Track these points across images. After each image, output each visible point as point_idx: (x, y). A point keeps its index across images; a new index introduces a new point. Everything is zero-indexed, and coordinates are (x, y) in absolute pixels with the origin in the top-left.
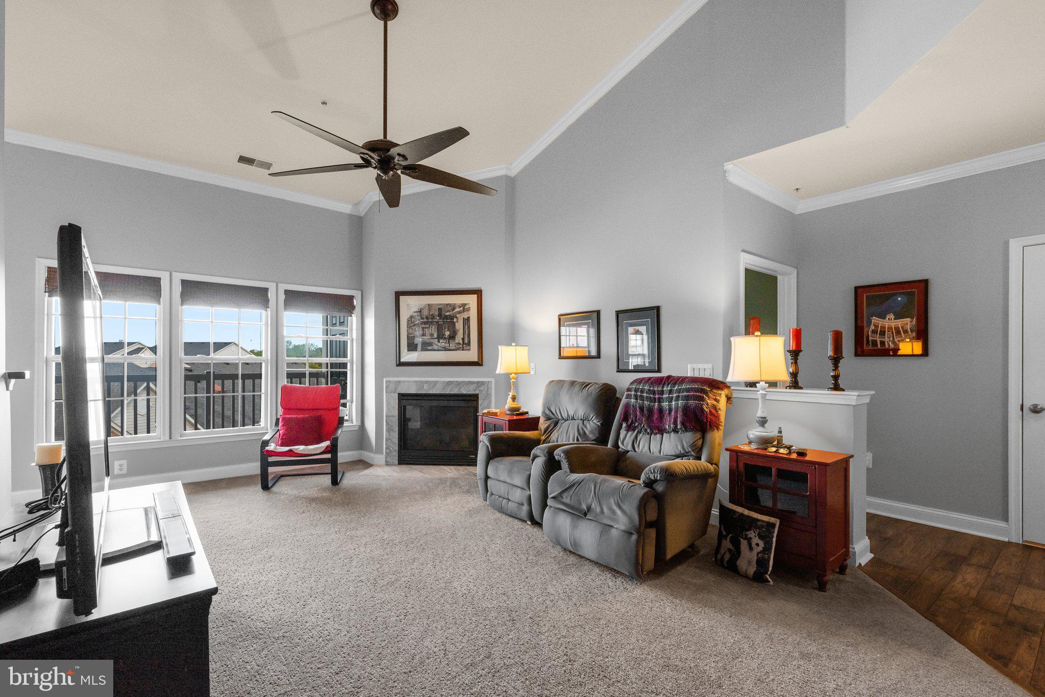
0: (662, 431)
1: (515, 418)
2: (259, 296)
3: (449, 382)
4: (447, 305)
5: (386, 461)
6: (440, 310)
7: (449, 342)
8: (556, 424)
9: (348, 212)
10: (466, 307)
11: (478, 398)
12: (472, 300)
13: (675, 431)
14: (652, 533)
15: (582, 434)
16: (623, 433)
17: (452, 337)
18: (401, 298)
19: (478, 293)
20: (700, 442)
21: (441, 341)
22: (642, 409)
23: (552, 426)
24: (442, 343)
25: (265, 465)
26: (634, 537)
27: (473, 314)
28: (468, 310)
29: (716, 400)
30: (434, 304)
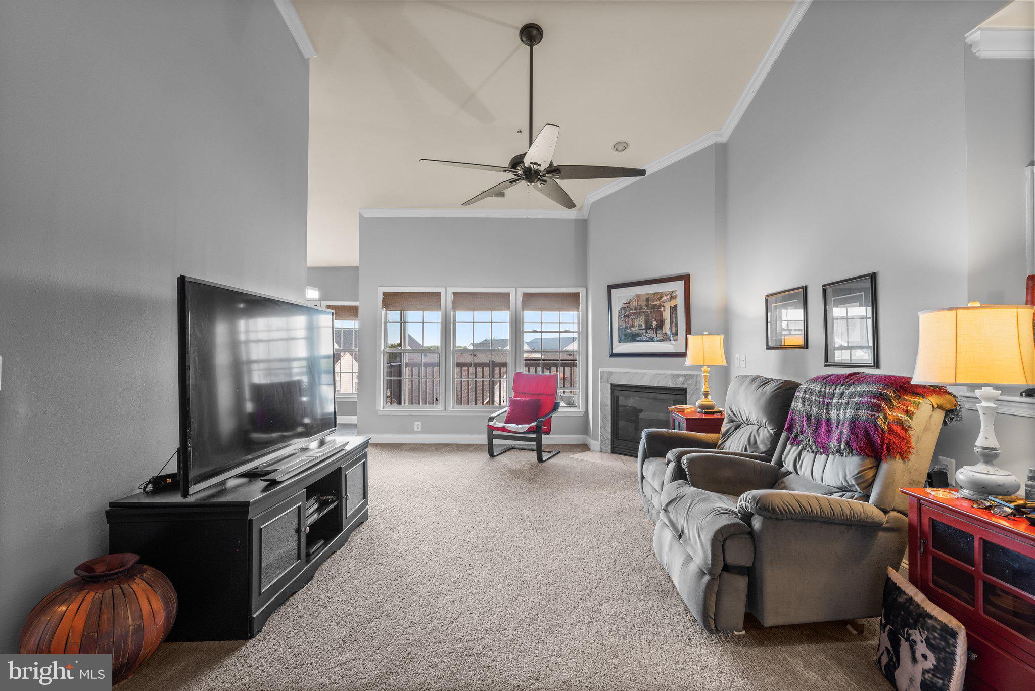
0: (826, 451)
1: (704, 416)
2: (503, 300)
3: (656, 374)
4: (654, 294)
5: (601, 448)
6: (648, 300)
7: (656, 333)
8: (738, 427)
9: (574, 218)
10: (674, 294)
11: (686, 392)
12: (679, 286)
13: (839, 451)
15: (752, 443)
16: (789, 446)
17: (660, 325)
18: (613, 291)
19: (686, 278)
20: (870, 474)
21: (649, 332)
23: (733, 429)
24: (651, 334)
25: (491, 438)
26: (707, 578)
27: (680, 302)
28: (676, 297)
29: (907, 412)
30: (642, 294)
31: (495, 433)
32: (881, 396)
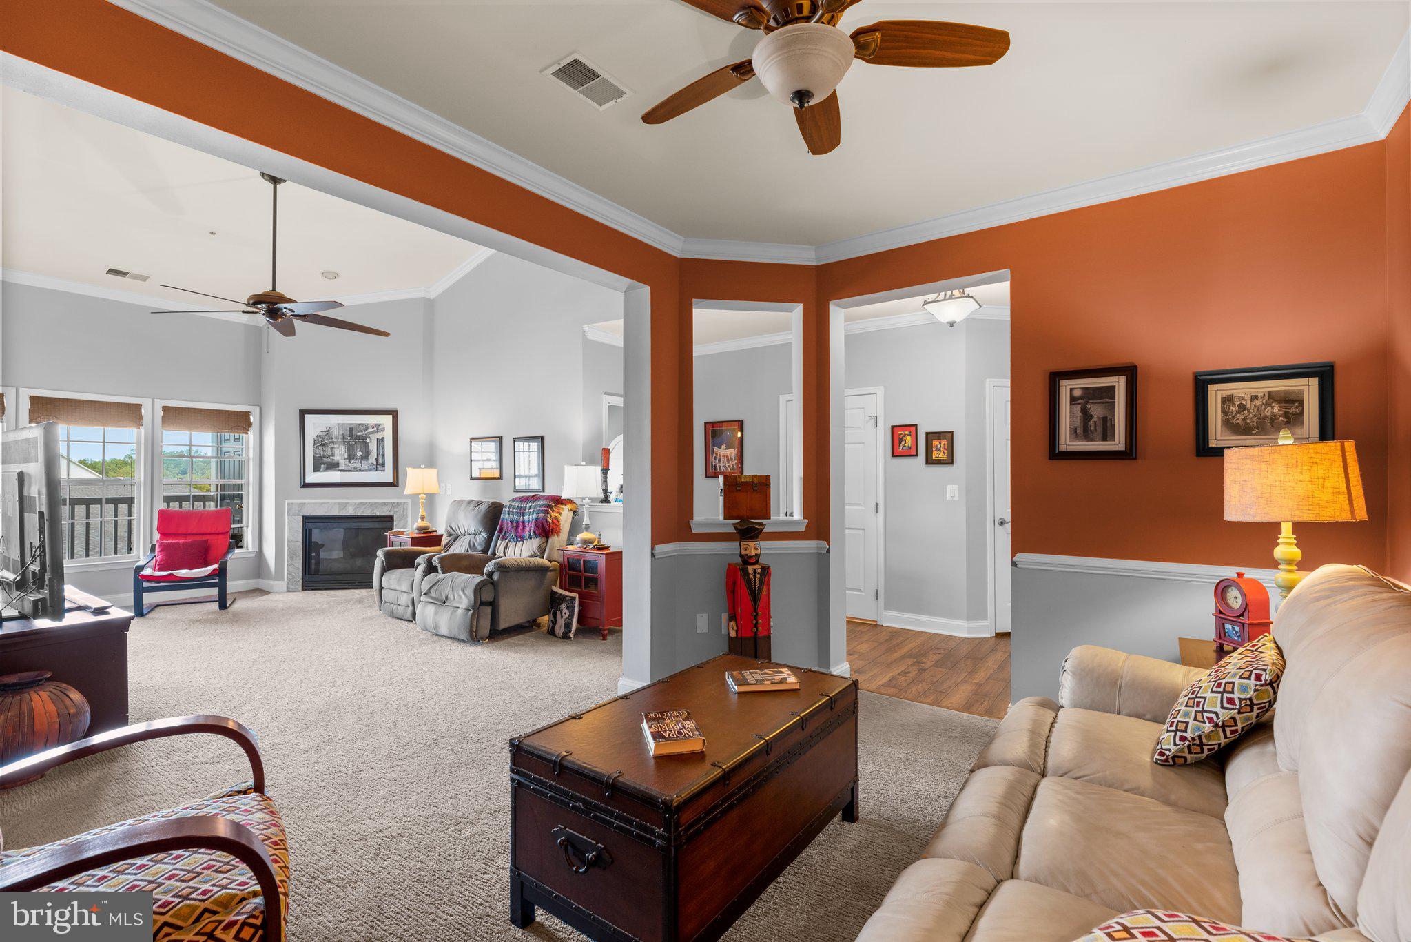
0: (523, 539)
1: (422, 535)
2: (131, 413)
3: (361, 503)
4: (359, 424)
5: (288, 588)
6: (351, 429)
7: (361, 463)
8: (456, 539)
10: (381, 427)
11: (393, 519)
12: (387, 421)
13: (530, 538)
14: (489, 610)
15: (472, 546)
16: (499, 541)
17: (366, 456)
18: (307, 417)
19: (394, 413)
20: (544, 545)
21: (352, 461)
22: (512, 522)
23: (453, 540)
24: (354, 464)
25: (139, 592)
26: (471, 612)
27: (388, 435)
28: (383, 430)
29: (560, 513)
30: (344, 424)
31: (146, 585)
32: (549, 506)
